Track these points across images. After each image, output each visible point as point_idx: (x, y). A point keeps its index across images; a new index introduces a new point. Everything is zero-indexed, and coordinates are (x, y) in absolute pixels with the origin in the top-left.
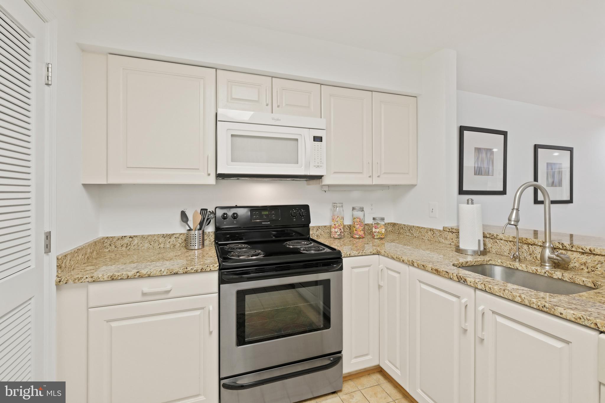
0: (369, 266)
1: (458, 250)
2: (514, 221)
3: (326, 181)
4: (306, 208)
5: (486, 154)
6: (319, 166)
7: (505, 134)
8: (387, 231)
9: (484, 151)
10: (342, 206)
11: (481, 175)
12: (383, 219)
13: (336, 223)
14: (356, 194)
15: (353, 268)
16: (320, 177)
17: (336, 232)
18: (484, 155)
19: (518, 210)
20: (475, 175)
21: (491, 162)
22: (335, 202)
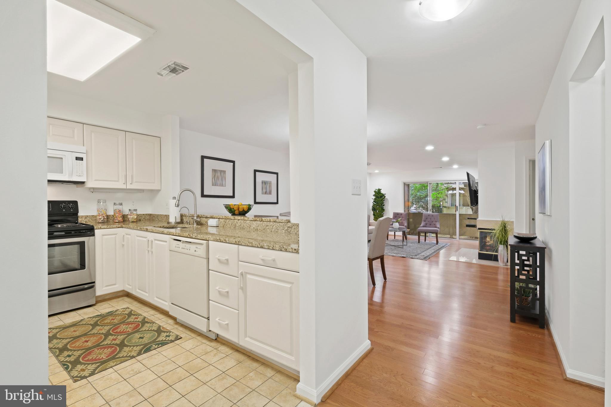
0: (116, 234)
1: (168, 223)
2: (177, 205)
3: (89, 185)
4: (75, 203)
5: (221, 173)
6: (80, 176)
7: (233, 162)
8: (145, 219)
9: (219, 172)
10: (105, 202)
11: (217, 186)
12: (136, 210)
13: (100, 213)
14: (119, 195)
15: (103, 235)
16: (83, 183)
17: (100, 219)
18: (219, 174)
19: (179, 200)
20: (212, 185)
21: (224, 179)
22: (99, 199)
